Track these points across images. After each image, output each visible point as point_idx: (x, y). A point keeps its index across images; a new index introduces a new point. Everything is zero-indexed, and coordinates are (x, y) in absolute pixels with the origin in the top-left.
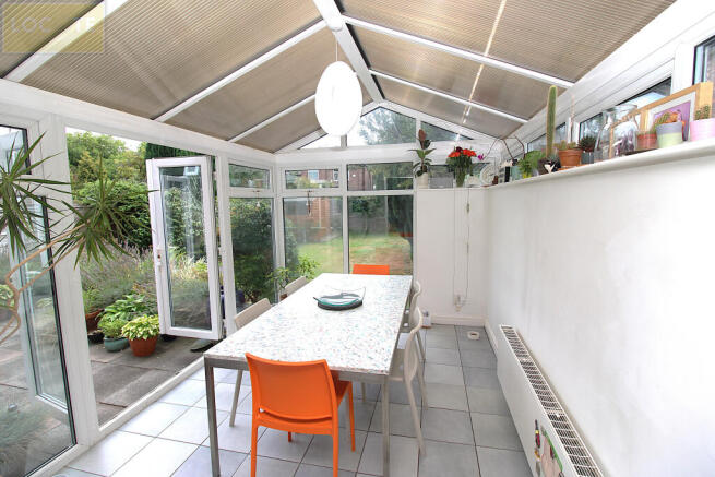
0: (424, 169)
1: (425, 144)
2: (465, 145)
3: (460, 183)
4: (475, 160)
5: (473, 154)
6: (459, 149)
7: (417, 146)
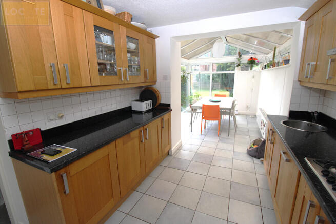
0: (239, 65)
1: (240, 56)
2: (253, 56)
3: (251, 69)
4: (256, 61)
5: (256, 59)
6: (252, 58)
7: (237, 57)
